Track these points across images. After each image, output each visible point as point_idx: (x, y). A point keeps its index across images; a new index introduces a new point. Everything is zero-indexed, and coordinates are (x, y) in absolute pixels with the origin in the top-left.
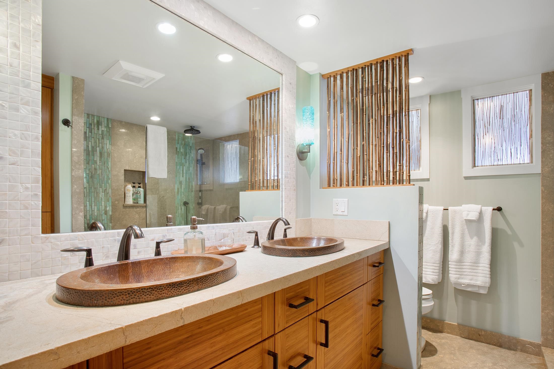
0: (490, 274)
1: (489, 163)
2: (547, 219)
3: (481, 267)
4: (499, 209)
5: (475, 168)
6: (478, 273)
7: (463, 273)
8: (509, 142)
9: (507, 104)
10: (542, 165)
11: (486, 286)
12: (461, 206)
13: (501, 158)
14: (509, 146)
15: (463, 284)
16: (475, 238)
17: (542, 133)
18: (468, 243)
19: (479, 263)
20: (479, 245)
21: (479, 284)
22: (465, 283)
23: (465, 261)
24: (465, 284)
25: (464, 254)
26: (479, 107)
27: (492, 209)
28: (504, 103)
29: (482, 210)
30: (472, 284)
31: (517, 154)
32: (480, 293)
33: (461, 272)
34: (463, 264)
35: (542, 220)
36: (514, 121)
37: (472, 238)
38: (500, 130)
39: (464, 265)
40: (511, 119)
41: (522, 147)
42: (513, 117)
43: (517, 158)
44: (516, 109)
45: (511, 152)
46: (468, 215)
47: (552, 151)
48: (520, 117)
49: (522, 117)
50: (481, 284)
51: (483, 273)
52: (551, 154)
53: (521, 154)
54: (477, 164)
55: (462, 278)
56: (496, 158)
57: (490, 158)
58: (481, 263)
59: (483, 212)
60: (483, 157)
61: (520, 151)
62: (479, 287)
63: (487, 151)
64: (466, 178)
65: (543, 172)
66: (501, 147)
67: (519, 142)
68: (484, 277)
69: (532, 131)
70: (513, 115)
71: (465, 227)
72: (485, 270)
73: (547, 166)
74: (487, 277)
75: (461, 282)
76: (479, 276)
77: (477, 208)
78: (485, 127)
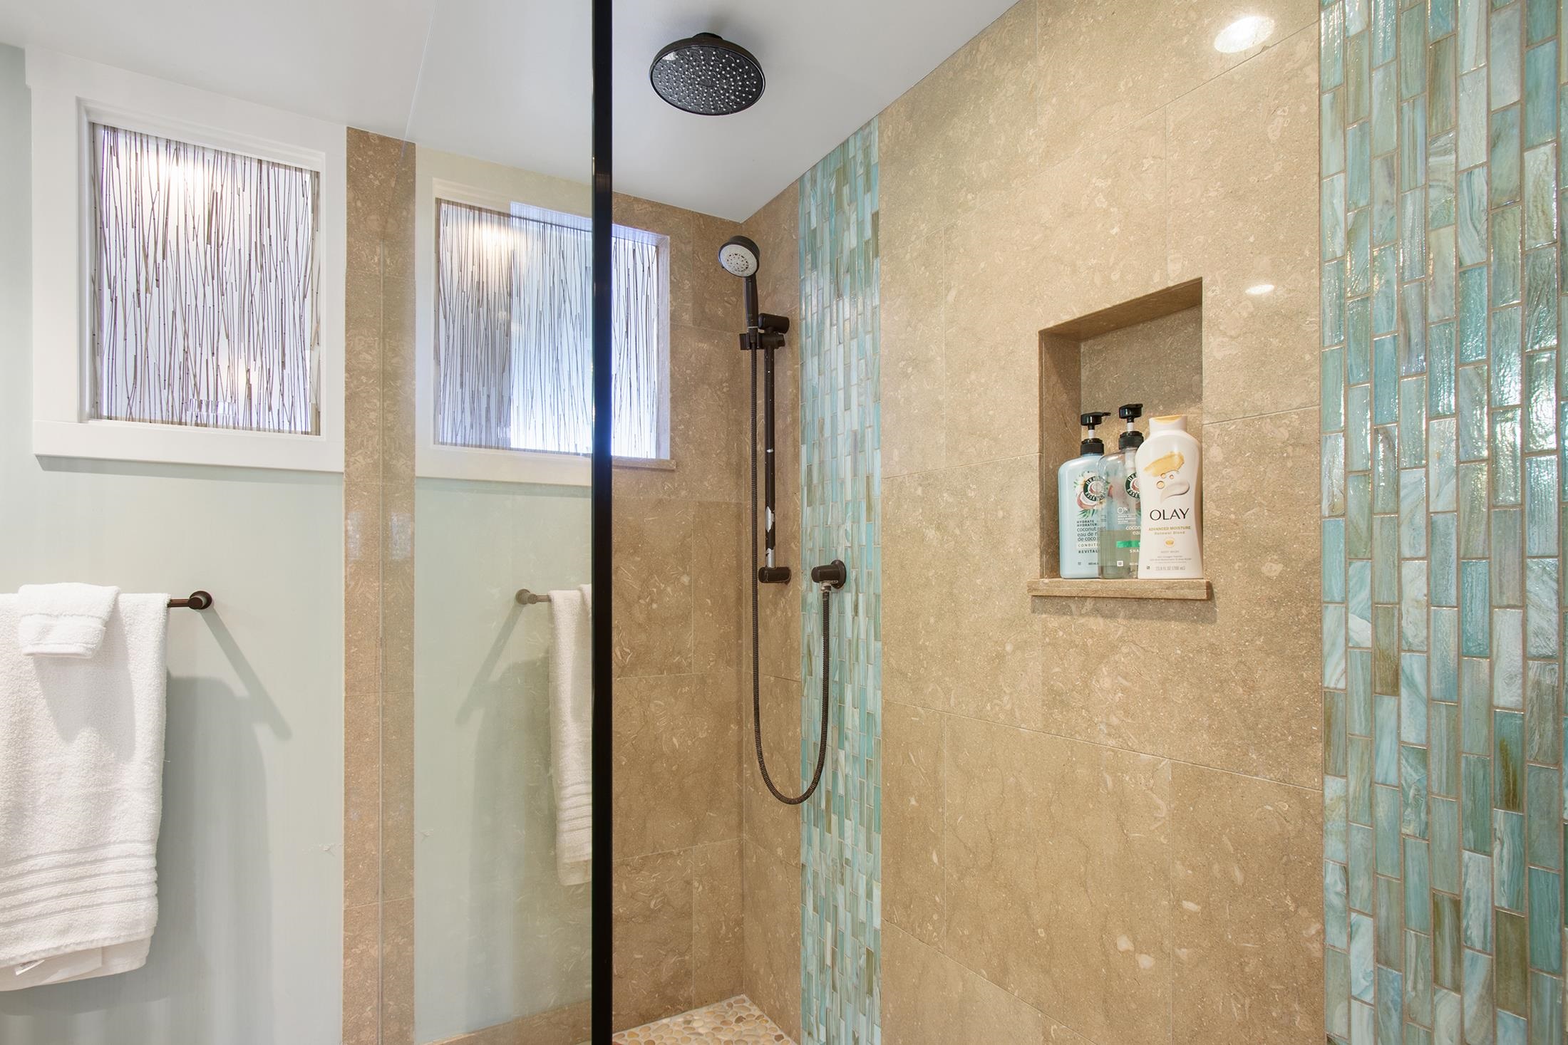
0: (156, 882)
1: (164, 414)
2: (360, 632)
3: (117, 858)
4: (200, 602)
5: (94, 423)
6: (100, 890)
7: (22, 911)
8: (242, 344)
9: (236, 196)
10: (346, 445)
11: (135, 938)
12: (16, 591)
13: (212, 398)
14: (243, 356)
15: (24, 965)
16: (85, 738)
17: (346, 333)
18: (50, 760)
19: (103, 845)
20: (104, 765)
21: (105, 939)
22: (34, 958)
23: (33, 853)
24: (36, 961)
25: (28, 820)
26: (118, 167)
27: (167, 601)
28: (222, 186)
29: (122, 606)
30: (68, 950)
31: (271, 393)
32: (112, 973)
33: (13, 907)
34: (19, 868)
35: (347, 635)
36: (262, 266)
37: (67, 735)
38: (209, 289)
39: (30, 872)
40: (250, 255)
41: (287, 371)
42: (256, 251)
43: (270, 409)
44: (269, 227)
45: (248, 380)
46: (45, 631)
47: (375, 401)
48: (280, 259)
49: (289, 260)
50: (111, 938)
51: (121, 887)
52: (374, 410)
53: (282, 395)
54: (110, 409)
55: (18, 938)
56: (191, 396)
57: (165, 392)
58: (114, 843)
59: (122, 615)
60: (135, 383)
61: (282, 384)
62: (105, 952)
63: (152, 360)
64: (50, 463)
65: (351, 468)
66: (213, 354)
67: (276, 351)
68: (129, 901)
69: (318, 322)
70: (256, 243)
71: (35, 689)
72: (130, 871)
73: (360, 451)
74: (140, 899)
75: (12, 959)
76: (105, 903)
77: (97, 597)
78: (146, 257)
